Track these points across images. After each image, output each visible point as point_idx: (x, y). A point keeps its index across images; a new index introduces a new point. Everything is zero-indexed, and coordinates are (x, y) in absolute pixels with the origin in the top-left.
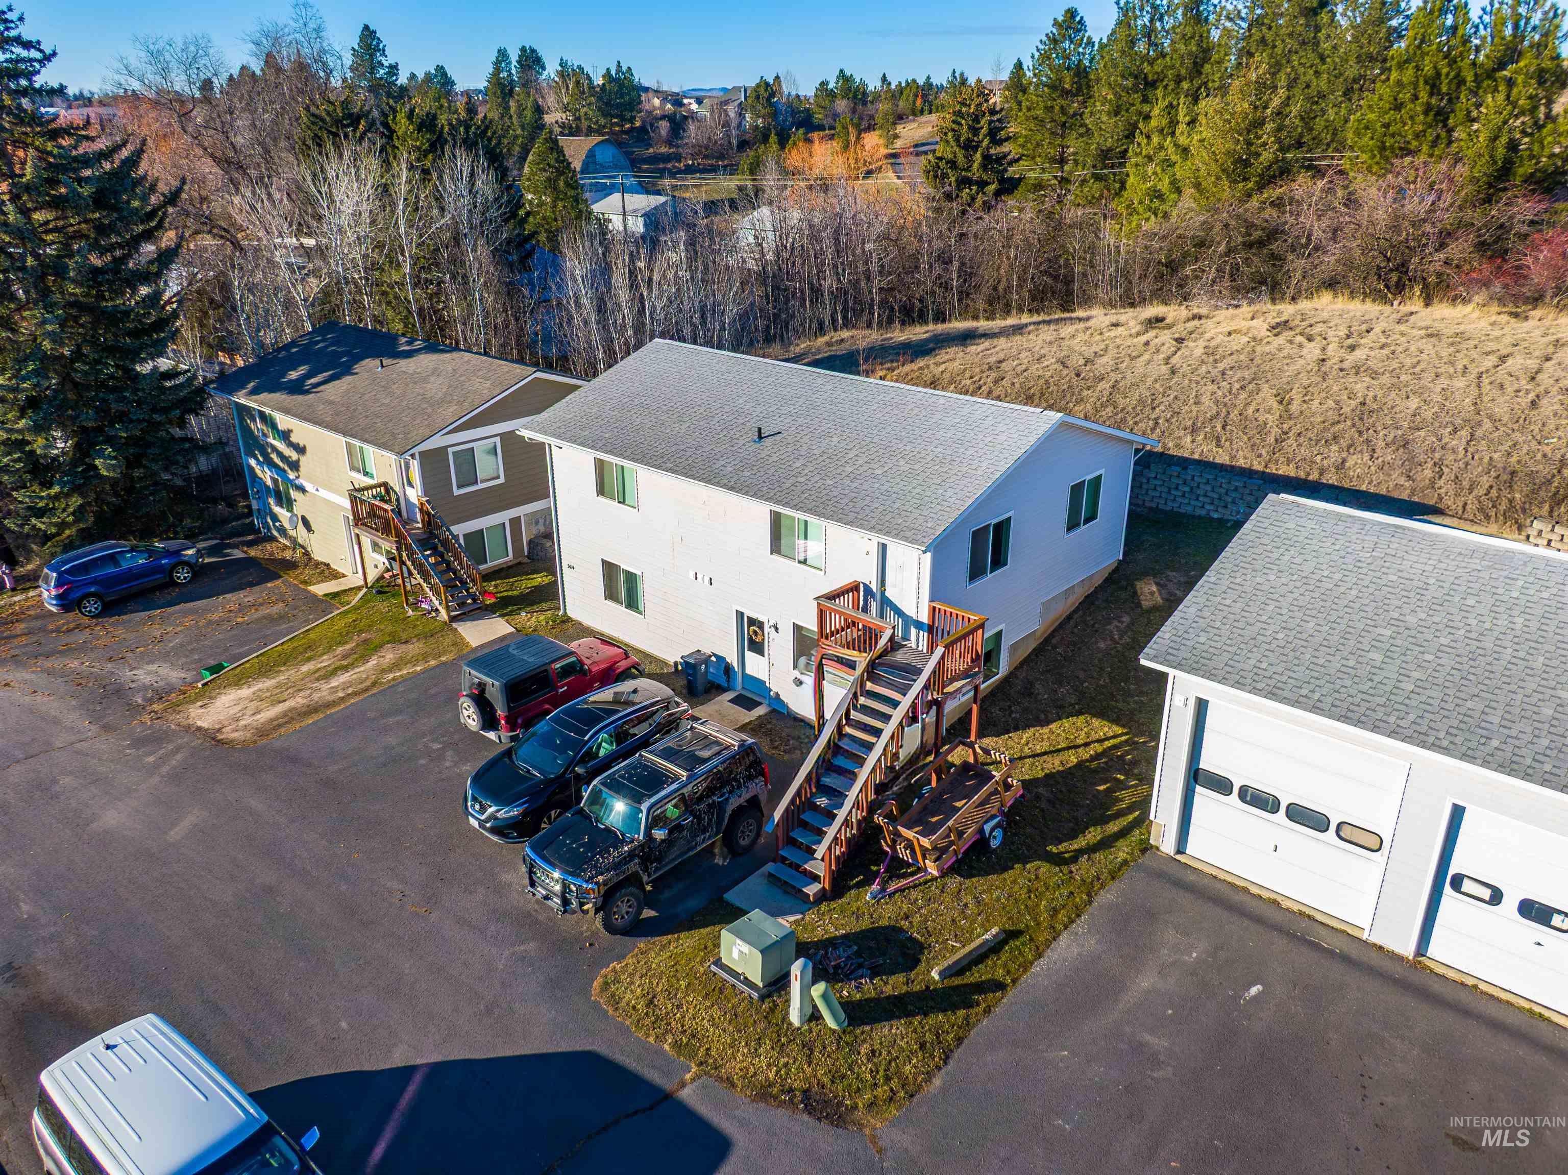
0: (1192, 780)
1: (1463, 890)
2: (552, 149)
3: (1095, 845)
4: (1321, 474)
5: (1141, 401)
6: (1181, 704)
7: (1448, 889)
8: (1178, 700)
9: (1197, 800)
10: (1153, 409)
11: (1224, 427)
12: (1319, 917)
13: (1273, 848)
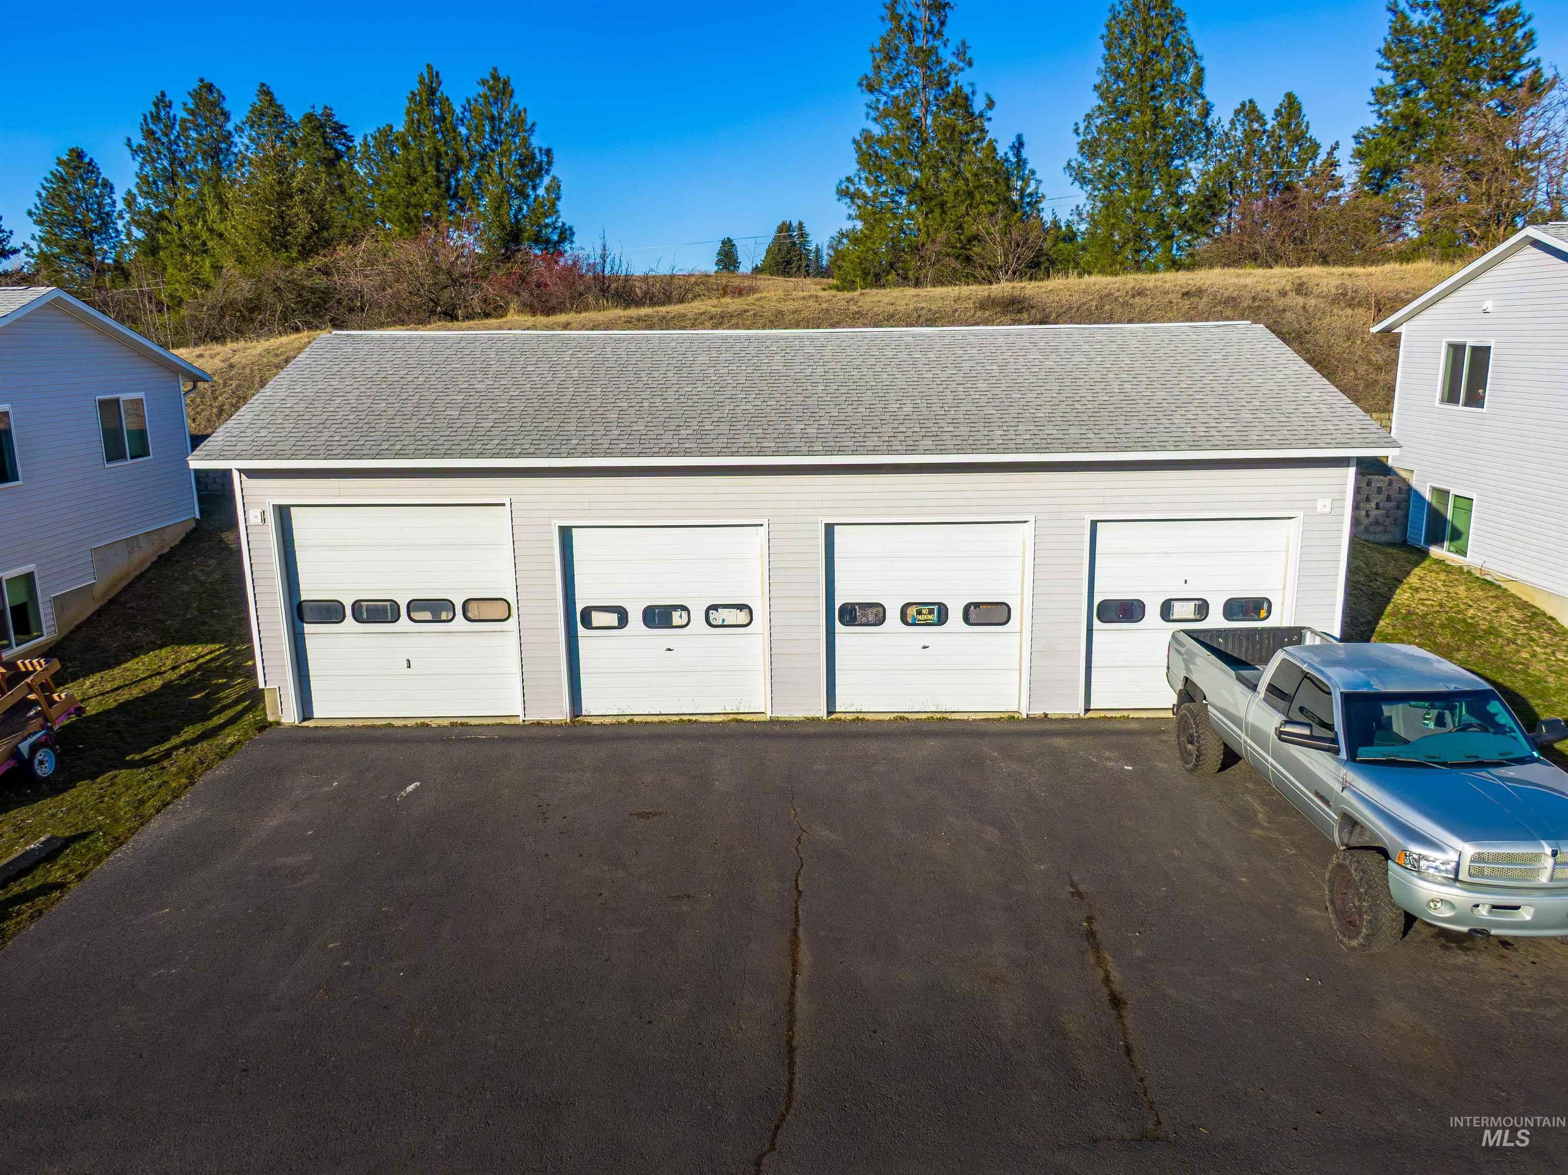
0: (296, 618)
1: (594, 625)
3: (193, 739)
6: (259, 520)
7: (581, 630)
8: (254, 516)
9: (310, 643)
10: (216, 398)
12: (473, 722)
13: (405, 664)
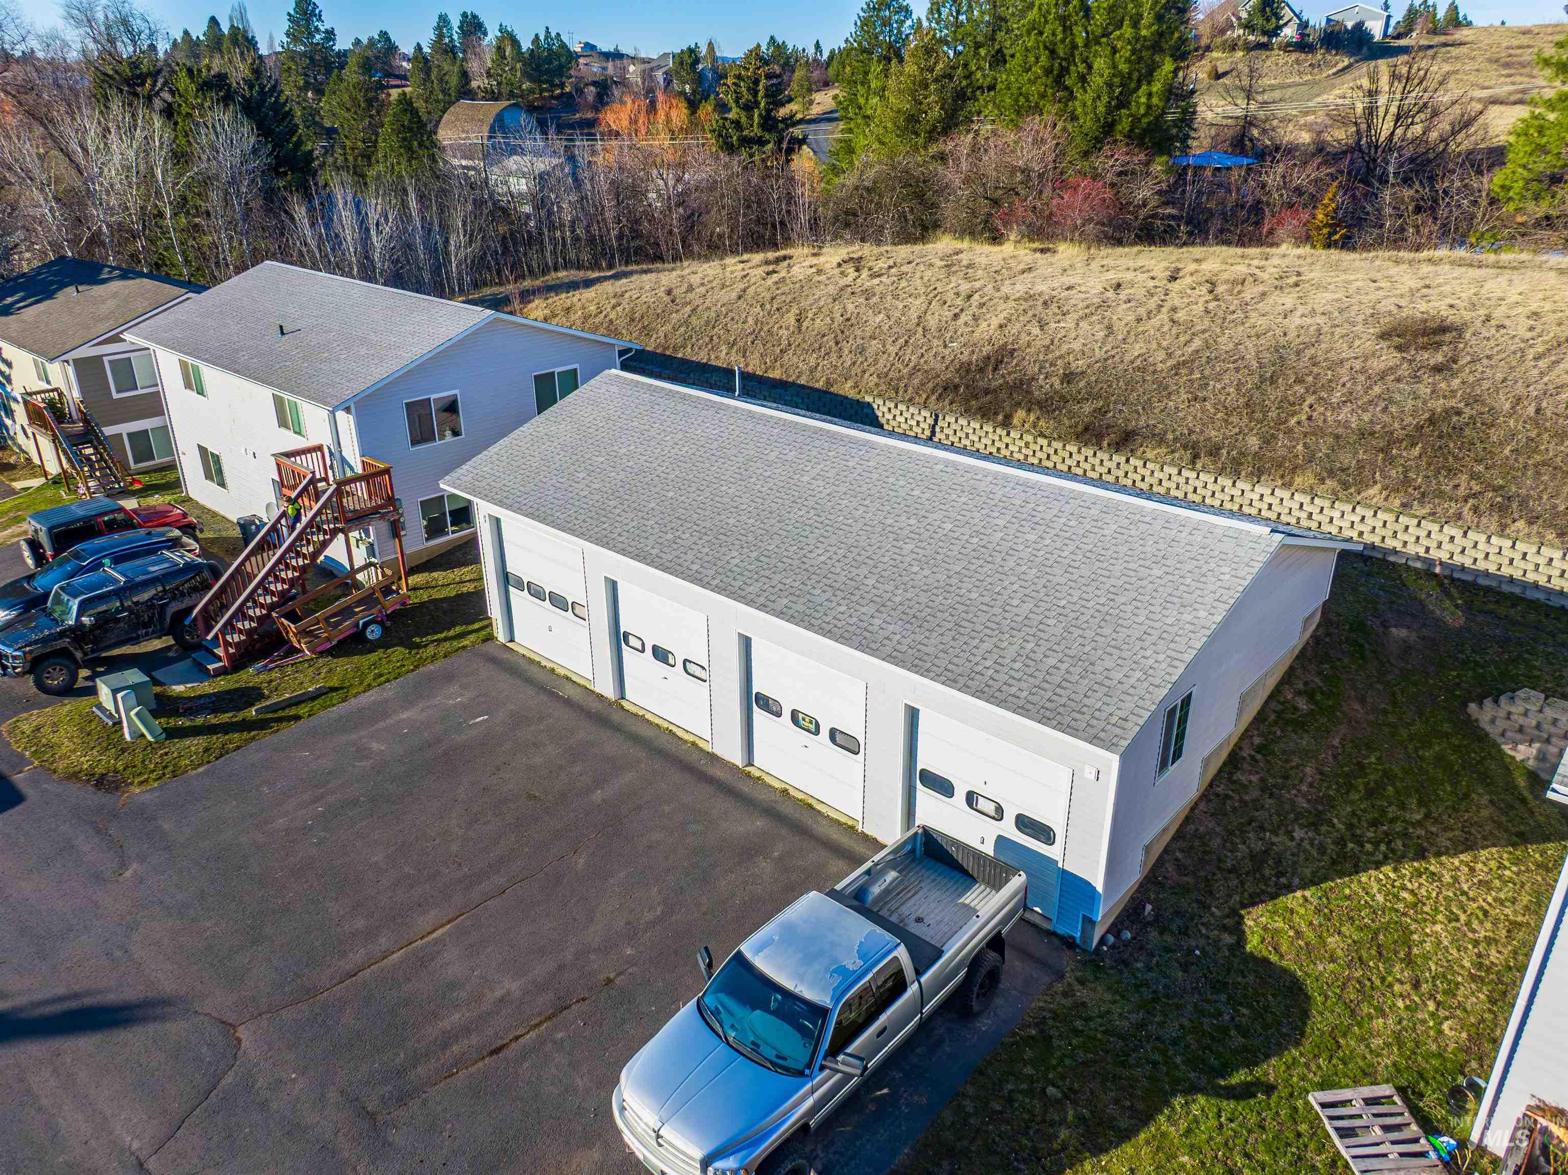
0: (505, 583)
1: (629, 643)
2: (406, 110)
4: (798, 377)
5: (707, 323)
6: (483, 520)
7: (623, 645)
11: (753, 343)
12: (574, 678)
